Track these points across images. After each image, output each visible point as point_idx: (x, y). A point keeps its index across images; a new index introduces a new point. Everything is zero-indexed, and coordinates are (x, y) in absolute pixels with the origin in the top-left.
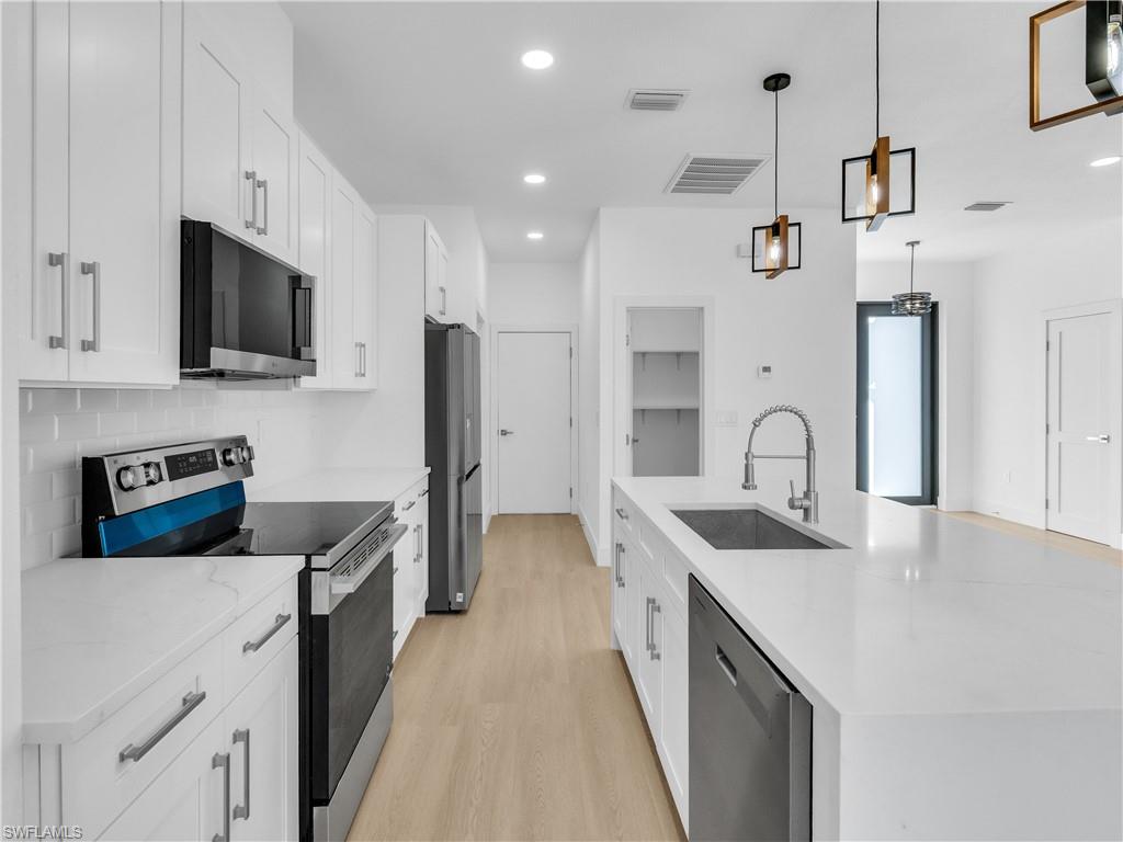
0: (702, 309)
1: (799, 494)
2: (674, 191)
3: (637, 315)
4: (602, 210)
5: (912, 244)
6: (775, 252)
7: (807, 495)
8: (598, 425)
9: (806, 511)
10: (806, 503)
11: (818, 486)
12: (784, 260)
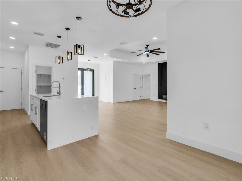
0: (51, 67)
1: (58, 92)
2: (45, 46)
3: (37, 67)
4: (29, 46)
5: (89, 61)
6: (59, 61)
7: (59, 92)
8: (28, 88)
9: (59, 94)
10: (59, 93)
11: (61, 91)
12: (60, 62)
